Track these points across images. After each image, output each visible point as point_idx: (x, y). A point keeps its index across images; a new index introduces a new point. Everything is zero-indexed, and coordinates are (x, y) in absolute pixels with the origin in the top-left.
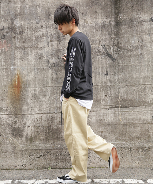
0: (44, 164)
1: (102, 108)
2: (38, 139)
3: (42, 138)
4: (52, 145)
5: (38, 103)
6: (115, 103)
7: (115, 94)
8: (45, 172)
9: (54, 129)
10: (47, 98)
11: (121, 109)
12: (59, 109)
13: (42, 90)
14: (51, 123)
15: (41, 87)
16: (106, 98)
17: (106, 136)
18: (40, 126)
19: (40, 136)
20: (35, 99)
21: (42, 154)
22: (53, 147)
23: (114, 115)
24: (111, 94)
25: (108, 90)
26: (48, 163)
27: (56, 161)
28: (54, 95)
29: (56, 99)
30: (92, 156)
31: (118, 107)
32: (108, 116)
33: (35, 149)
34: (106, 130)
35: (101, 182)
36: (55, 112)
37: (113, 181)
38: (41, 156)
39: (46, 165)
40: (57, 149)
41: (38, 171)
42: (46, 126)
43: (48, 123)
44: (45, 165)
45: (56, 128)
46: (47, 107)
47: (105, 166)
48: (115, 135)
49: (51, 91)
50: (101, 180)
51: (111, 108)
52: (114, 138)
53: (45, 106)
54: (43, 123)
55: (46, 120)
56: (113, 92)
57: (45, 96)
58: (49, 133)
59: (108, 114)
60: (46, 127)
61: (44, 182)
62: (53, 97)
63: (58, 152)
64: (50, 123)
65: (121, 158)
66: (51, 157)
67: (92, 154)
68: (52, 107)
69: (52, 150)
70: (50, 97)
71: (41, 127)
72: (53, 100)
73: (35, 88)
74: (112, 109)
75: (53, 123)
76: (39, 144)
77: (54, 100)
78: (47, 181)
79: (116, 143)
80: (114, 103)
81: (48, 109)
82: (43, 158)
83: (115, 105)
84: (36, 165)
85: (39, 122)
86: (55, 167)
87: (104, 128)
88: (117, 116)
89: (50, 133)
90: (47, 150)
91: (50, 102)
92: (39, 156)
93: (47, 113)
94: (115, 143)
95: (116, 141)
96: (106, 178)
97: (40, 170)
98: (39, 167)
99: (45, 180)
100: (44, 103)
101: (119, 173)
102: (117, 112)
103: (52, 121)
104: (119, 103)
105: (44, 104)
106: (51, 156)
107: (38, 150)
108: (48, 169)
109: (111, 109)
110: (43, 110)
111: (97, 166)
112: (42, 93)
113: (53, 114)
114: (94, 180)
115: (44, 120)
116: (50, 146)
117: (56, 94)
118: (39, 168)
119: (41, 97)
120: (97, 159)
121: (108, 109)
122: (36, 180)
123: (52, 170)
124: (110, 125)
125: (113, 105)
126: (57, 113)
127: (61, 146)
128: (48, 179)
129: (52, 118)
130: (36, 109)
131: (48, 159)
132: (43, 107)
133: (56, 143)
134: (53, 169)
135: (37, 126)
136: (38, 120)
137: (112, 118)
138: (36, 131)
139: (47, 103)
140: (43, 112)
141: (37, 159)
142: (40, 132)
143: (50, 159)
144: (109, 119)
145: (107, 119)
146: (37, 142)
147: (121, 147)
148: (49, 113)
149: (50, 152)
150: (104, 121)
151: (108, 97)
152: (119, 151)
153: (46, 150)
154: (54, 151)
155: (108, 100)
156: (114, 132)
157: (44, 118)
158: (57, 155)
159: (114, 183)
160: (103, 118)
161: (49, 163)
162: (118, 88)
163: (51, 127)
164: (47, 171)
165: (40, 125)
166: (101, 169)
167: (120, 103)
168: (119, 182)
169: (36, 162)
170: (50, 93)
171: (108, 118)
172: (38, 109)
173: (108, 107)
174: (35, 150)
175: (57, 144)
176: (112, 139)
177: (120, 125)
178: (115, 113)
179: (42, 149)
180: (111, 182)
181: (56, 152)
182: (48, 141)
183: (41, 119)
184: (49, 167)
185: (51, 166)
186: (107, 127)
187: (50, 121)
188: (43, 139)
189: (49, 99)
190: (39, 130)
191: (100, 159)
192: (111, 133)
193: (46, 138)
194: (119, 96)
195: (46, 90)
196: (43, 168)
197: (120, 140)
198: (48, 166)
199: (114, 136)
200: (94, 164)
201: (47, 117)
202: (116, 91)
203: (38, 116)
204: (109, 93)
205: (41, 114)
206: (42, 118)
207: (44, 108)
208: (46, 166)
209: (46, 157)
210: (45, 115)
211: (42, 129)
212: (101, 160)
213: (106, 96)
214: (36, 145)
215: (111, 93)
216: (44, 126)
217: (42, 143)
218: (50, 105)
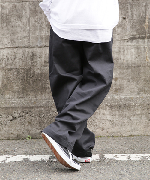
0: (20, 131)
1: (117, 38)
2: (10, 90)
3: (16, 88)
4: (33, 101)
5: (8, 30)
6: (139, 31)
7: (140, 14)
8: (22, 143)
9: (36, 73)
10: (25, 20)
11: (148, 41)
12: (44, 39)
13: (15, 7)
14: (32, 63)
15: (13, 2)
16: (124, 22)
17: (123, 85)
18: (11, 69)
19: (13, 85)
20: (4, 23)
21: (16, 115)
22: (34, 103)
23: (136, 50)
24: (133, 16)
25: (128, 9)
26: (26, 130)
27: (40, 126)
28: (36, 17)
29: (39, 23)
30: (100, 118)
31: (144, 38)
32: (126, 52)
33: (4, 106)
34: (122, 76)
35: (117, 159)
36: (37, 46)
37: (136, 156)
38: (14, 118)
39: (23, 133)
40: (41, 107)
41: (10, 142)
42: (22, 69)
43: (27, 64)
44: (21, 133)
45: (39, 72)
46: (24, 38)
47: (120, 135)
48: (138, 84)
49: (30, 9)
50: (116, 155)
51: (133, 38)
52: (136, 89)
53: (22, 34)
54: (18, 64)
55: (23, 59)
56: (136, 13)
57: (20, 17)
58: (28, 81)
59: (127, 49)
60: (23, 71)
61: (22, 159)
62: (33, 20)
63: (43, 112)
64: (30, 63)
65: (147, 121)
66: (31, 120)
67: (100, 114)
68: (33, 38)
69: (32, 107)
70: (29, 20)
71: (14, 71)
72: (34, 26)
73: (3, 4)
74: (134, 41)
75: (34, 64)
76: (12, 98)
77: (37, 24)
78: (26, 157)
79: (138, 96)
80: (137, 31)
81: (26, 39)
82: (18, 122)
83: (139, 34)
84: (7, 133)
85: (10, 62)
86: (38, 135)
87: (120, 72)
88: (142, 53)
89: (30, 80)
90: (25, 107)
91: (30, 28)
92: (11, 117)
93: (25, 47)
94: (137, 98)
95: (139, 94)
96: (123, 153)
97: (13, 141)
98: (12, 135)
99: (24, 157)
100: (19, 29)
101: (144, 145)
102: (142, 47)
103: (32, 60)
104: (145, 30)
105: (19, 31)
106: (31, 118)
107: (9, 108)
108: (27, 138)
109: (132, 41)
110: (17, 41)
111: (108, 135)
112: (15, 13)
113: (35, 49)
114: (104, 155)
115: (19, 59)
116: (29, 101)
117: (39, 15)
118: (11, 138)
119: (13, 19)
120: (108, 123)
121: (128, 41)
122: (8, 156)
123: (34, 140)
124: (129, 67)
125: (135, 33)
126: (40, 47)
127: (48, 102)
128: (28, 154)
129: (33, 55)
130: (6, 40)
131: (27, 124)
132: (17, 36)
133: (39, 97)
134: (35, 138)
135: (7, 69)
136: (8, 59)
137: (134, 57)
138: (5, 77)
139: (24, 30)
140: (17, 45)
141: (8, 124)
142: (13, 79)
143: (30, 123)
144: (129, 57)
145: (125, 58)
146: (7, 96)
147: (148, 103)
148: (27, 47)
149: (30, 111)
150: (120, 60)
151: (127, 20)
152: (144, 110)
153: (23, 108)
154: (36, 109)
155: (128, 26)
156: (136, 79)
157: (19, 56)
158: (42, 116)
159: (138, 159)
160: (118, 56)
161: (28, 130)
162: (144, 4)
163: (30, 70)
164: (26, 143)
165: (13, 67)
166: (114, 138)
167: (147, 30)
168: (147, 158)
169: (7, 128)
170: (28, 12)
171: (127, 56)
172: (9, 39)
173: (127, 38)
174: (4, 108)
175: (41, 99)
176: (133, 90)
177: (147, 67)
178: (138, 48)
179: (16, 107)
180: (132, 159)
181: (40, 112)
182: (27, 94)
183: (13, 58)
184: (29, 136)
185: (32, 135)
186: (125, 71)
187: (29, 60)
188: (17, 90)
189: (28, 23)
190: (11, 76)
191: (113, 122)
192: (131, 80)
193: (23, 89)
194: (145, 18)
195: (22, 8)
196: (19, 137)
197: (146, 92)
198: (27, 134)
199: (136, 86)
200: (102, 130)
201: (24, 54)
202: (141, 11)
203: (9, 51)
204: (130, 14)
205: (14, 49)
206: (15, 56)
207: (19, 38)
208: (23, 135)
209: (23, 120)
210: (21, 51)
211: (16, 73)
212: (114, 125)
213: (124, 18)
214: (5, 101)
215: (132, 14)
216: (19, 69)
217: (16, 97)
218: (29, 33)
